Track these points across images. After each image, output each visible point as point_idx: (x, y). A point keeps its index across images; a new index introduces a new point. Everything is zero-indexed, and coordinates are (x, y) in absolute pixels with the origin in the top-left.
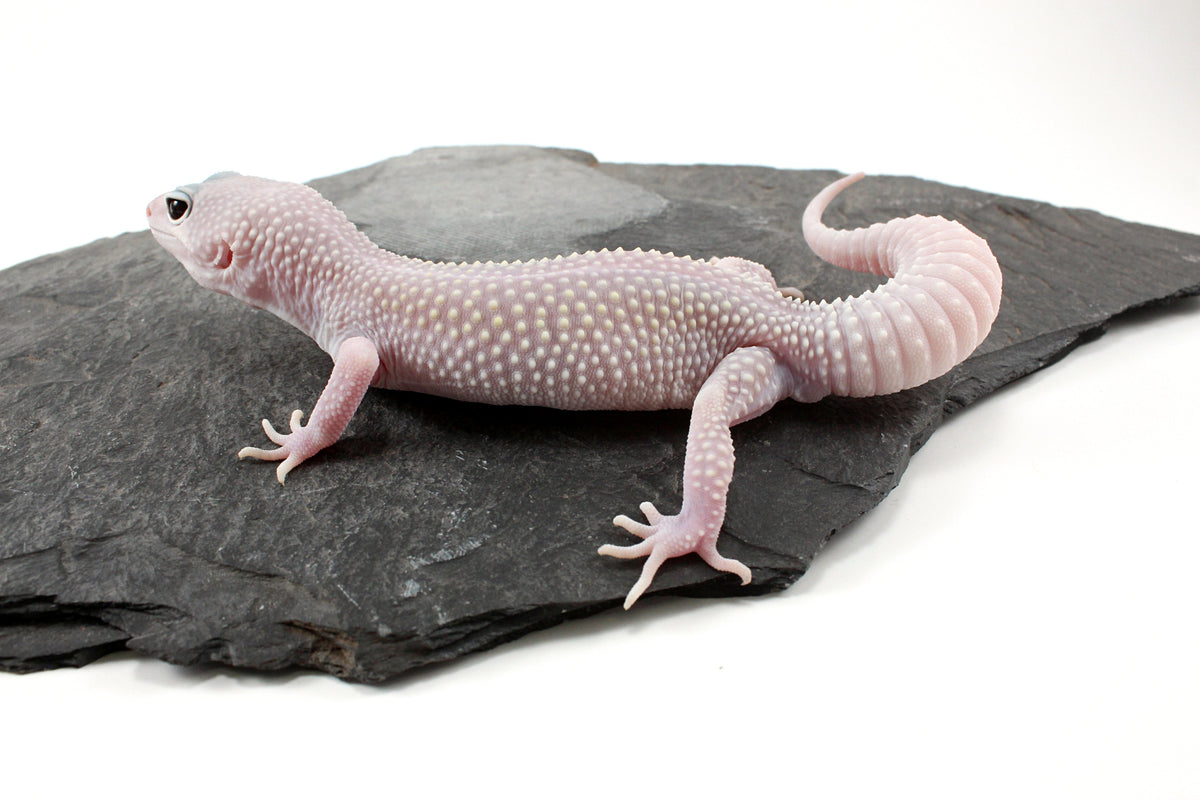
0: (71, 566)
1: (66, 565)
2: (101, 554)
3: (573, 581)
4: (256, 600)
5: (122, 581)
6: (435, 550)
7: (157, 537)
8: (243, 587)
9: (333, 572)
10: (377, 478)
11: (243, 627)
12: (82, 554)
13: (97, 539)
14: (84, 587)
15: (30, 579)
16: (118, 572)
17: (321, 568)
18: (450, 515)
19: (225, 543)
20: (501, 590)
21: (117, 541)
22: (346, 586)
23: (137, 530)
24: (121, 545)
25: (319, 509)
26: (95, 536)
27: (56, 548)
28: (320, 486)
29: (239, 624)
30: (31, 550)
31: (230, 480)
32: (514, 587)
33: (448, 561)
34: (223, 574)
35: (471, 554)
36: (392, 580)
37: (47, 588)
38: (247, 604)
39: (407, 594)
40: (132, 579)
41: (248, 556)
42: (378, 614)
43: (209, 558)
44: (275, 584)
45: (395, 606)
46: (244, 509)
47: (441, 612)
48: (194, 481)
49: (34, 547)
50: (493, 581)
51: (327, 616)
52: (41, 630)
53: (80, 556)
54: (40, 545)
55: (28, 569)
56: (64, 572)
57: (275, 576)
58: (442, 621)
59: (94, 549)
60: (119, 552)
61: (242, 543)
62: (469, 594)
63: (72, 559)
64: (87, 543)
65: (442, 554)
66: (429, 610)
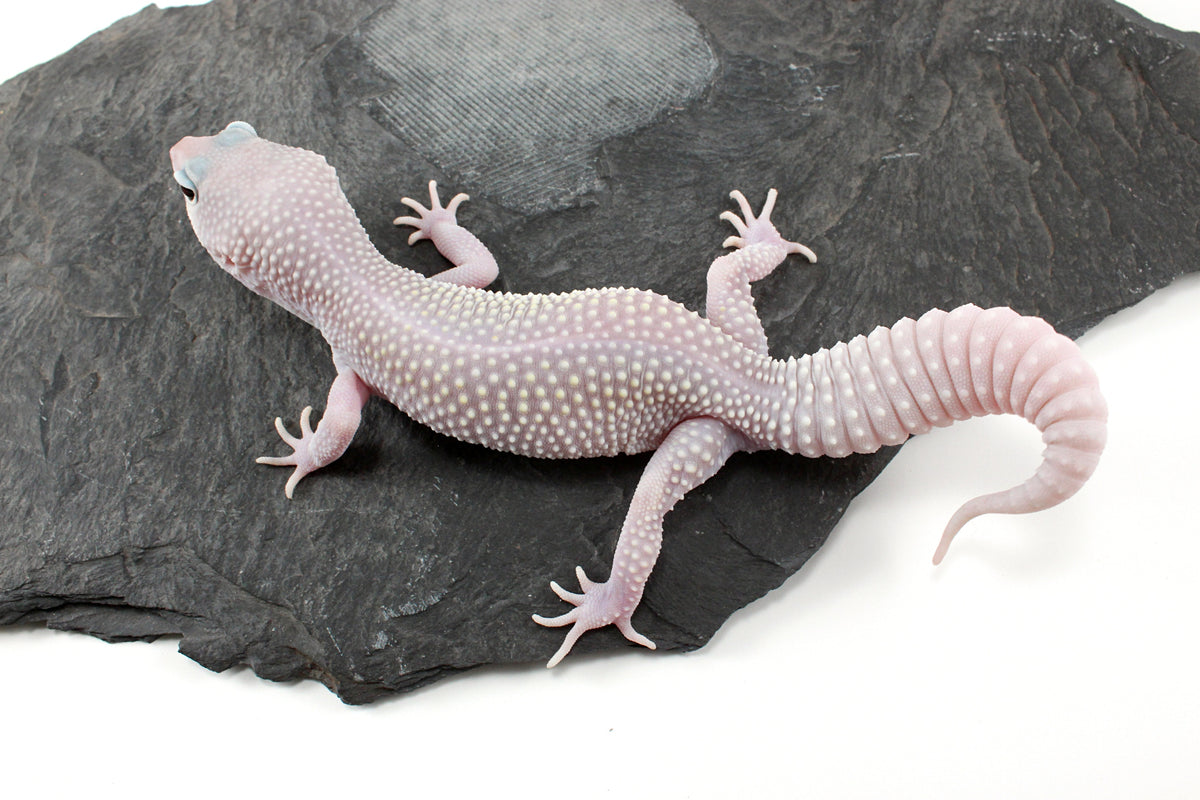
0: (133, 570)
1: (129, 569)
2: (154, 561)
3: (509, 641)
4: (269, 622)
5: (171, 589)
6: (403, 601)
7: (193, 552)
8: (259, 609)
9: (324, 613)
10: (366, 505)
11: (260, 645)
12: (139, 560)
13: (149, 548)
14: (145, 591)
15: (104, 580)
16: (168, 579)
17: (316, 606)
18: (419, 562)
19: (245, 565)
20: (452, 646)
21: (164, 550)
22: (334, 631)
23: (177, 543)
24: (167, 554)
25: (317, 538)
26: (147, 546)
27: (120, 554)
28: (321, 507)
29: (257, 642)
30: (102, 555)
31: (250, 488)
32: (462, 644)
33: (412, 615)
34: (244, 596)
35: (430, 608)
36: (368, 629)
37: (117, 590)
38: (261, 626)
39: (377, 646)
40: (178, 590)
41: (261, 583)
42: (355, 663)
43: (233, 580)
44: (283, 612)
45: (368, 656)
46: (260, 526)
47: (403, 664)
48: (221, 488)
49: (103, 553)
50: (446, 636)
51: (318, 655)
52: (118, 612)
53: (138, 562)
54: (108, 551)
55: (102, 571)
56: (129, 577)
57: (282, 606)
58: (402, 673)
59: (148, 556)
60: (166, 561)
61: (258, 567)
62: (426, 648)
63: (133, 564)
64: (142, 551)
65: (408, 608)
66: (394, 663)
